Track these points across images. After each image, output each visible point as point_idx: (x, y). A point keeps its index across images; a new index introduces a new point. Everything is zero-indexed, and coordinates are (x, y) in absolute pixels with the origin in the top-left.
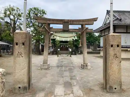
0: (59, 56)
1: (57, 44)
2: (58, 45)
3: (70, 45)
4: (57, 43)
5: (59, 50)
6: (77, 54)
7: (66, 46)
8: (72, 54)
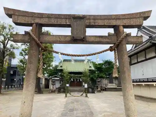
0: (68, 95)
1: (64, 77)
2: (67, 78)
3: (84, 78)
4: (65, 75)
5: (68, 85)
6: (95, 92)
7: (79, 80)
8: (89, 92)
